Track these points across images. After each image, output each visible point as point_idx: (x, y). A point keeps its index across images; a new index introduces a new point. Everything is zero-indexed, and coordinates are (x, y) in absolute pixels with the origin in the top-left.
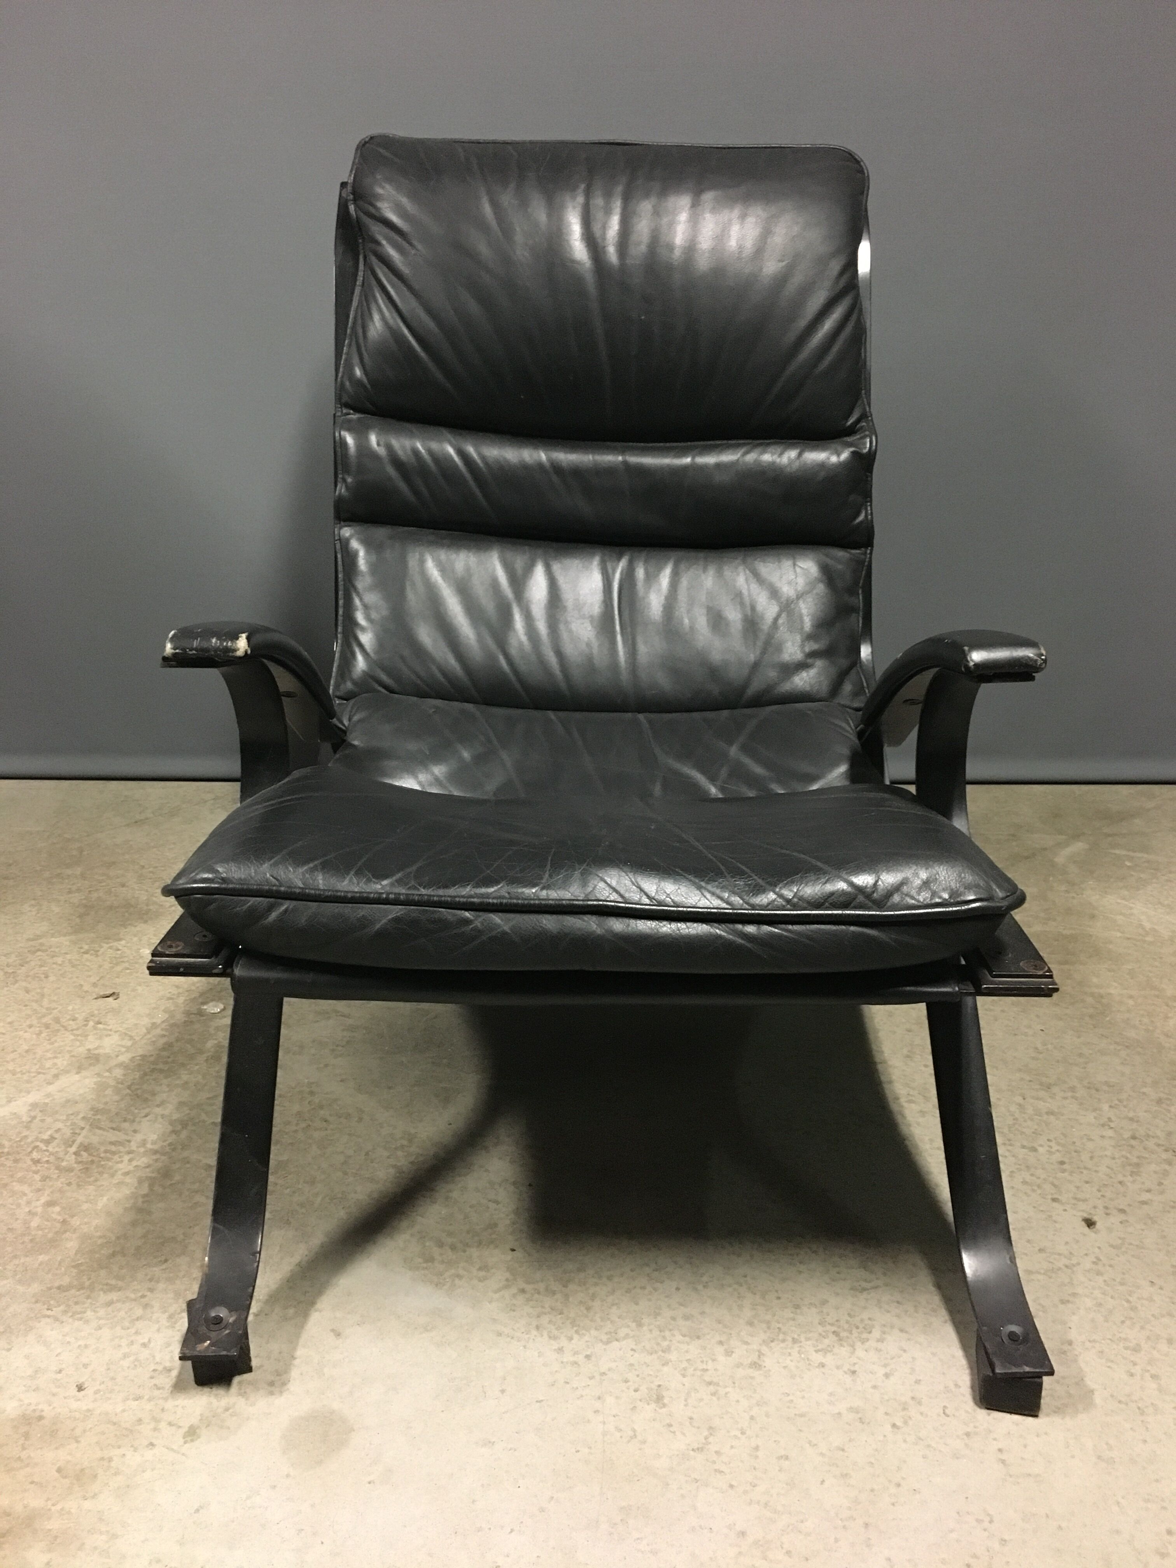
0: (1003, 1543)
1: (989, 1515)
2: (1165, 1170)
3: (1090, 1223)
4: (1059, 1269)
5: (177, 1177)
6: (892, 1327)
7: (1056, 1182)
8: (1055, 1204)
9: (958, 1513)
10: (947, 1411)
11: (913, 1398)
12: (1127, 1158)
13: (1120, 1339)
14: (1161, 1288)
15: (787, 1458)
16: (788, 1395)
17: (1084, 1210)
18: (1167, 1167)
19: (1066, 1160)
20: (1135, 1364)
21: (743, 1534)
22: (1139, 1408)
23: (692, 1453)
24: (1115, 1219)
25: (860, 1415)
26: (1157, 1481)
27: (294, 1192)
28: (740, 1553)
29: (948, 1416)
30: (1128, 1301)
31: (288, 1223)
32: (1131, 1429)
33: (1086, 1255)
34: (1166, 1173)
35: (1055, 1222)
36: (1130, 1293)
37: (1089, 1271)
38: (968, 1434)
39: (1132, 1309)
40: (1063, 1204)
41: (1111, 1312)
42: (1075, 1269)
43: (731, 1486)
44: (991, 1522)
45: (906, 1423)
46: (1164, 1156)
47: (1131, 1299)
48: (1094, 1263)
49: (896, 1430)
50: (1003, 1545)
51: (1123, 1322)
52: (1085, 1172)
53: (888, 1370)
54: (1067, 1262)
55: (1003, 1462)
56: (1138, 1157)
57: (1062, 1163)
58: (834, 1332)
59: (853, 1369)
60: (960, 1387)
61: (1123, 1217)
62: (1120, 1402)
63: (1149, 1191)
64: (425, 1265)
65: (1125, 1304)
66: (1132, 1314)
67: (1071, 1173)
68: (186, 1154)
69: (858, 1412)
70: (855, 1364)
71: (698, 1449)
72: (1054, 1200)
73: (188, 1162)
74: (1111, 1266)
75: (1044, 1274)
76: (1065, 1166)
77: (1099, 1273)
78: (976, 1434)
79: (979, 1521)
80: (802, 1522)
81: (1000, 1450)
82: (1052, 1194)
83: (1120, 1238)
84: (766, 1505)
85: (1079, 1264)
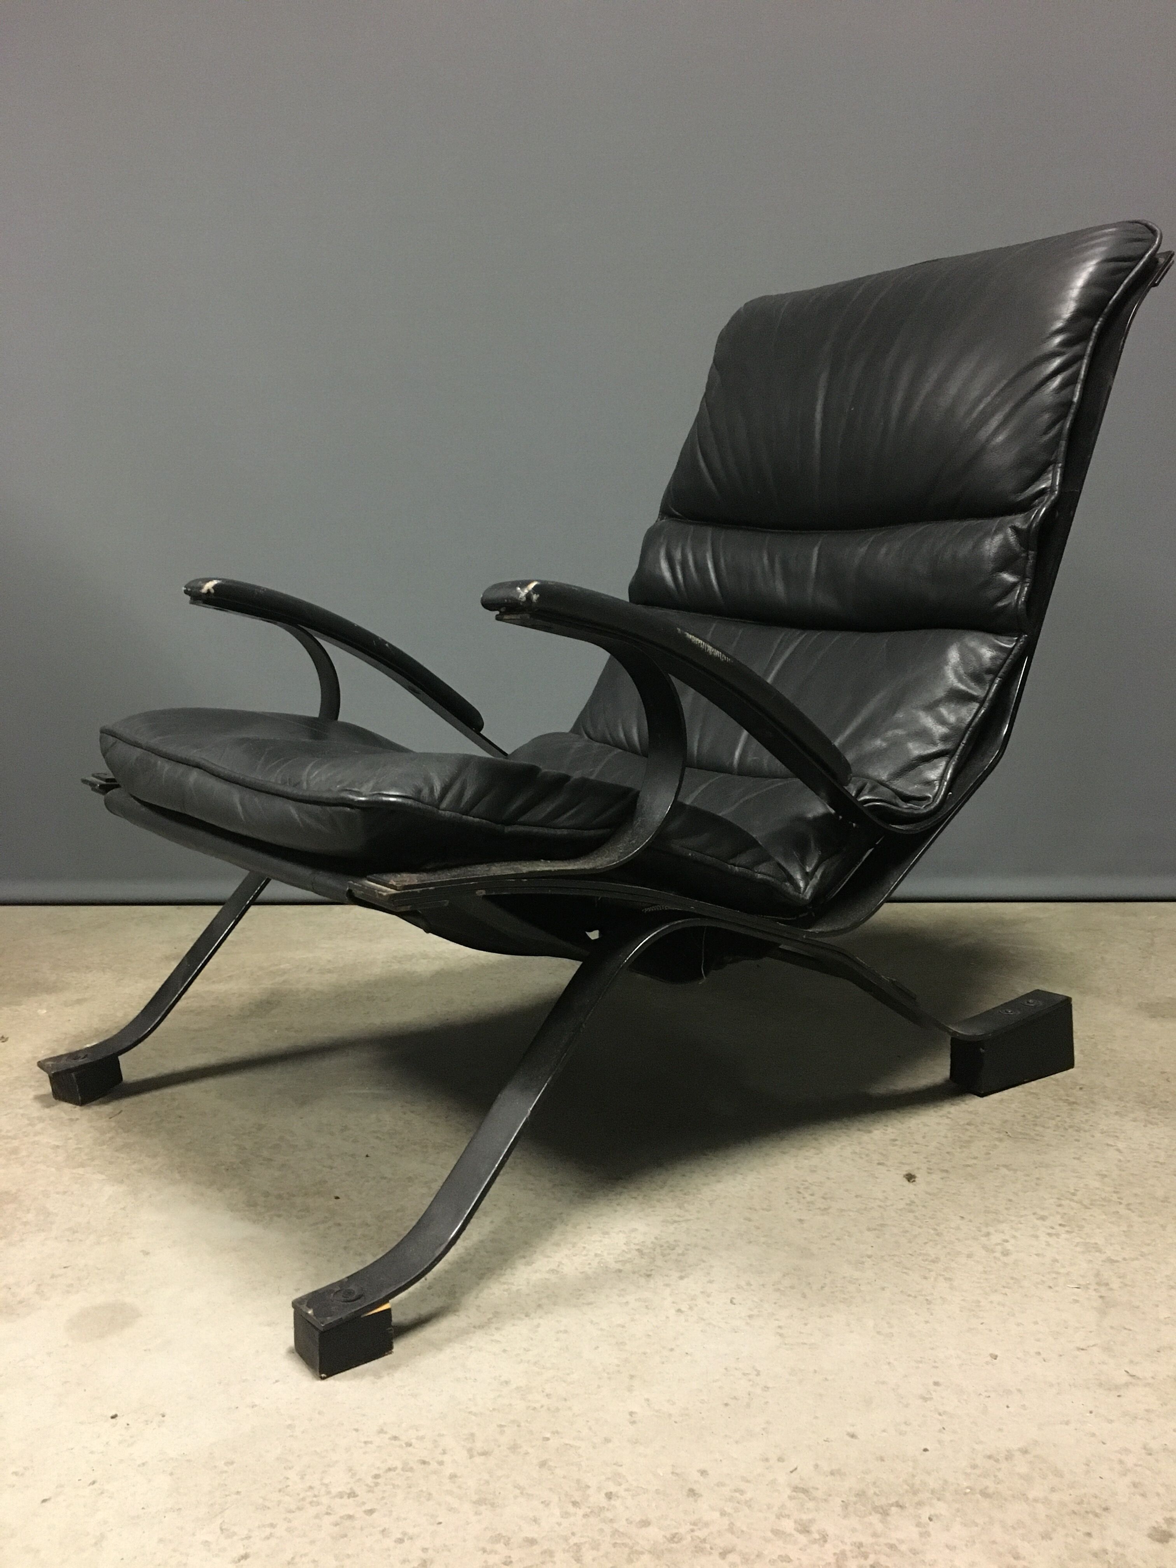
0: (766, 1389)
1: (756, 1370)
2: (995, 1145)
3: (910, 1178)
4: (872, 1208)
5: (24, 1153)
6: (696, 1246)
7: (884, 1152)
8: (879, 1167)
9: (726, 1369)
10: (734, 1301)
11: (702, 1292)
12: (959, 1137)
13: (920, 1254)
14: (971, 1221)
15: (566, 1332)
16: (580, 1290)
17: (906, 1169)
18: (997, 1143)
19: (897, 1138)
20: (930, 1271)
21: (507, 1383)
22: (927, 1300)
23: (473, 1329)
24: (936, 1177)
25: (647, 1304)
26: (932, 1349)
27: (135, 1163)
28: (499, 1396)
29: (734, 1304)
30: (935, 1229)
31: (122, 1182)
32: (916, 1314)
33: (902, 1199)
34: (995, 1147)
35: (877, 1178)
36: (938, 1225)
37: (901, 1210)
38: (750, 1317)
39: (938, 1235)
40: (887, 1166)
41: (915, 1236)
42: (888, 1208)
43: (504, 1351)
44: (758, 1374)
45: (691, 1308)
46: (996, 1136)
47: (938, 1228)
48: (907, 1204)
49: (680, 1313)
50: (766, 1391)
51: (926, 1243)
52: (915, 1146)
53: (683, 1274)
54: (882, 1204)
55: (781, 1335)
56: (971, 1137)
57: (895, 1140)
58: (638, 1250)
59: (649, 1273)
60: (751, 1285)
61: (945, 1175)
62: (909, 1296)
63: (975, 1158)
64: (247, 1208)
65: (932, 1232)
66: (937, 1238)
67: (901, 1147)
68: (36, 1139)
69: (645, 1302)
70: (652, 1270)
71: (479, 1327)
72: (879, 1164)
73: (37, 1144)
74: (924, 1206)
75: (856, 1211)
76: (897, 1142)
77: (912, 1211)
78: (758, 1316)
79: (744, 1374)
80: (568, 1374)
81: (780, 1327)
82: (878, 1160)
83: (938, 1188)
84: (535, 1363)
85: (892, 1205)
